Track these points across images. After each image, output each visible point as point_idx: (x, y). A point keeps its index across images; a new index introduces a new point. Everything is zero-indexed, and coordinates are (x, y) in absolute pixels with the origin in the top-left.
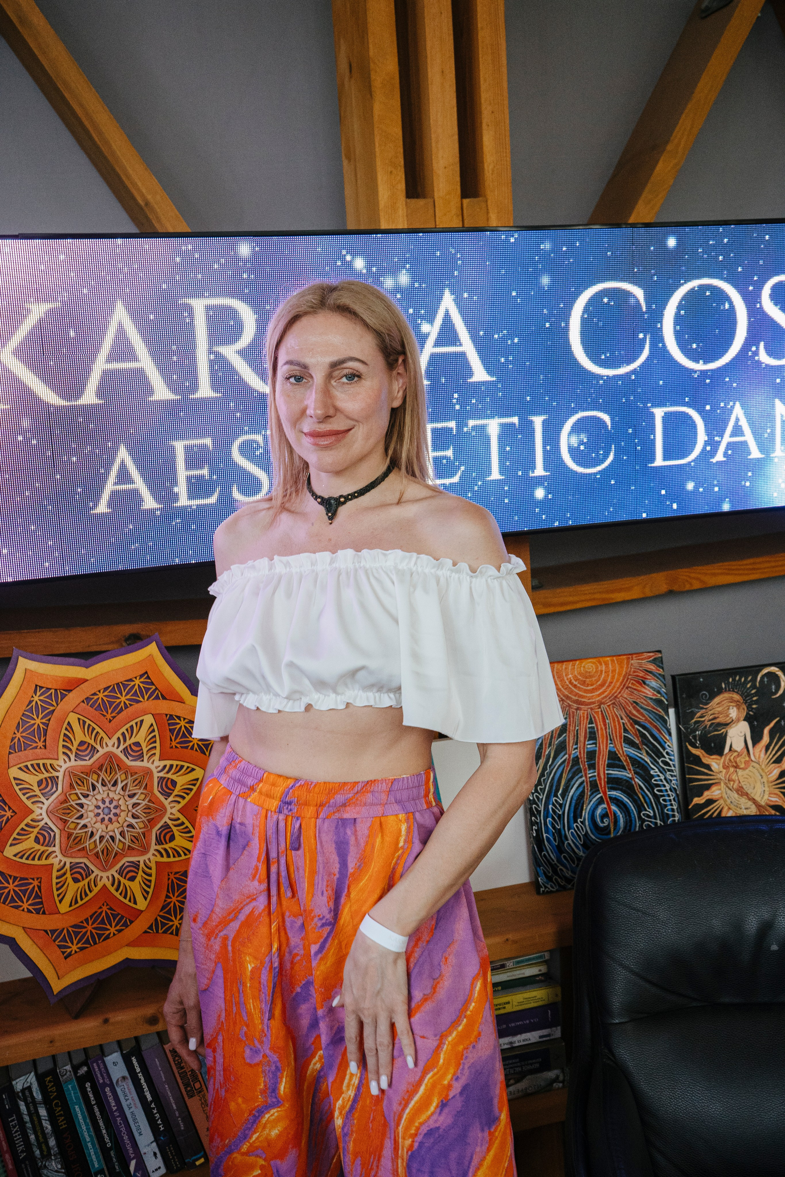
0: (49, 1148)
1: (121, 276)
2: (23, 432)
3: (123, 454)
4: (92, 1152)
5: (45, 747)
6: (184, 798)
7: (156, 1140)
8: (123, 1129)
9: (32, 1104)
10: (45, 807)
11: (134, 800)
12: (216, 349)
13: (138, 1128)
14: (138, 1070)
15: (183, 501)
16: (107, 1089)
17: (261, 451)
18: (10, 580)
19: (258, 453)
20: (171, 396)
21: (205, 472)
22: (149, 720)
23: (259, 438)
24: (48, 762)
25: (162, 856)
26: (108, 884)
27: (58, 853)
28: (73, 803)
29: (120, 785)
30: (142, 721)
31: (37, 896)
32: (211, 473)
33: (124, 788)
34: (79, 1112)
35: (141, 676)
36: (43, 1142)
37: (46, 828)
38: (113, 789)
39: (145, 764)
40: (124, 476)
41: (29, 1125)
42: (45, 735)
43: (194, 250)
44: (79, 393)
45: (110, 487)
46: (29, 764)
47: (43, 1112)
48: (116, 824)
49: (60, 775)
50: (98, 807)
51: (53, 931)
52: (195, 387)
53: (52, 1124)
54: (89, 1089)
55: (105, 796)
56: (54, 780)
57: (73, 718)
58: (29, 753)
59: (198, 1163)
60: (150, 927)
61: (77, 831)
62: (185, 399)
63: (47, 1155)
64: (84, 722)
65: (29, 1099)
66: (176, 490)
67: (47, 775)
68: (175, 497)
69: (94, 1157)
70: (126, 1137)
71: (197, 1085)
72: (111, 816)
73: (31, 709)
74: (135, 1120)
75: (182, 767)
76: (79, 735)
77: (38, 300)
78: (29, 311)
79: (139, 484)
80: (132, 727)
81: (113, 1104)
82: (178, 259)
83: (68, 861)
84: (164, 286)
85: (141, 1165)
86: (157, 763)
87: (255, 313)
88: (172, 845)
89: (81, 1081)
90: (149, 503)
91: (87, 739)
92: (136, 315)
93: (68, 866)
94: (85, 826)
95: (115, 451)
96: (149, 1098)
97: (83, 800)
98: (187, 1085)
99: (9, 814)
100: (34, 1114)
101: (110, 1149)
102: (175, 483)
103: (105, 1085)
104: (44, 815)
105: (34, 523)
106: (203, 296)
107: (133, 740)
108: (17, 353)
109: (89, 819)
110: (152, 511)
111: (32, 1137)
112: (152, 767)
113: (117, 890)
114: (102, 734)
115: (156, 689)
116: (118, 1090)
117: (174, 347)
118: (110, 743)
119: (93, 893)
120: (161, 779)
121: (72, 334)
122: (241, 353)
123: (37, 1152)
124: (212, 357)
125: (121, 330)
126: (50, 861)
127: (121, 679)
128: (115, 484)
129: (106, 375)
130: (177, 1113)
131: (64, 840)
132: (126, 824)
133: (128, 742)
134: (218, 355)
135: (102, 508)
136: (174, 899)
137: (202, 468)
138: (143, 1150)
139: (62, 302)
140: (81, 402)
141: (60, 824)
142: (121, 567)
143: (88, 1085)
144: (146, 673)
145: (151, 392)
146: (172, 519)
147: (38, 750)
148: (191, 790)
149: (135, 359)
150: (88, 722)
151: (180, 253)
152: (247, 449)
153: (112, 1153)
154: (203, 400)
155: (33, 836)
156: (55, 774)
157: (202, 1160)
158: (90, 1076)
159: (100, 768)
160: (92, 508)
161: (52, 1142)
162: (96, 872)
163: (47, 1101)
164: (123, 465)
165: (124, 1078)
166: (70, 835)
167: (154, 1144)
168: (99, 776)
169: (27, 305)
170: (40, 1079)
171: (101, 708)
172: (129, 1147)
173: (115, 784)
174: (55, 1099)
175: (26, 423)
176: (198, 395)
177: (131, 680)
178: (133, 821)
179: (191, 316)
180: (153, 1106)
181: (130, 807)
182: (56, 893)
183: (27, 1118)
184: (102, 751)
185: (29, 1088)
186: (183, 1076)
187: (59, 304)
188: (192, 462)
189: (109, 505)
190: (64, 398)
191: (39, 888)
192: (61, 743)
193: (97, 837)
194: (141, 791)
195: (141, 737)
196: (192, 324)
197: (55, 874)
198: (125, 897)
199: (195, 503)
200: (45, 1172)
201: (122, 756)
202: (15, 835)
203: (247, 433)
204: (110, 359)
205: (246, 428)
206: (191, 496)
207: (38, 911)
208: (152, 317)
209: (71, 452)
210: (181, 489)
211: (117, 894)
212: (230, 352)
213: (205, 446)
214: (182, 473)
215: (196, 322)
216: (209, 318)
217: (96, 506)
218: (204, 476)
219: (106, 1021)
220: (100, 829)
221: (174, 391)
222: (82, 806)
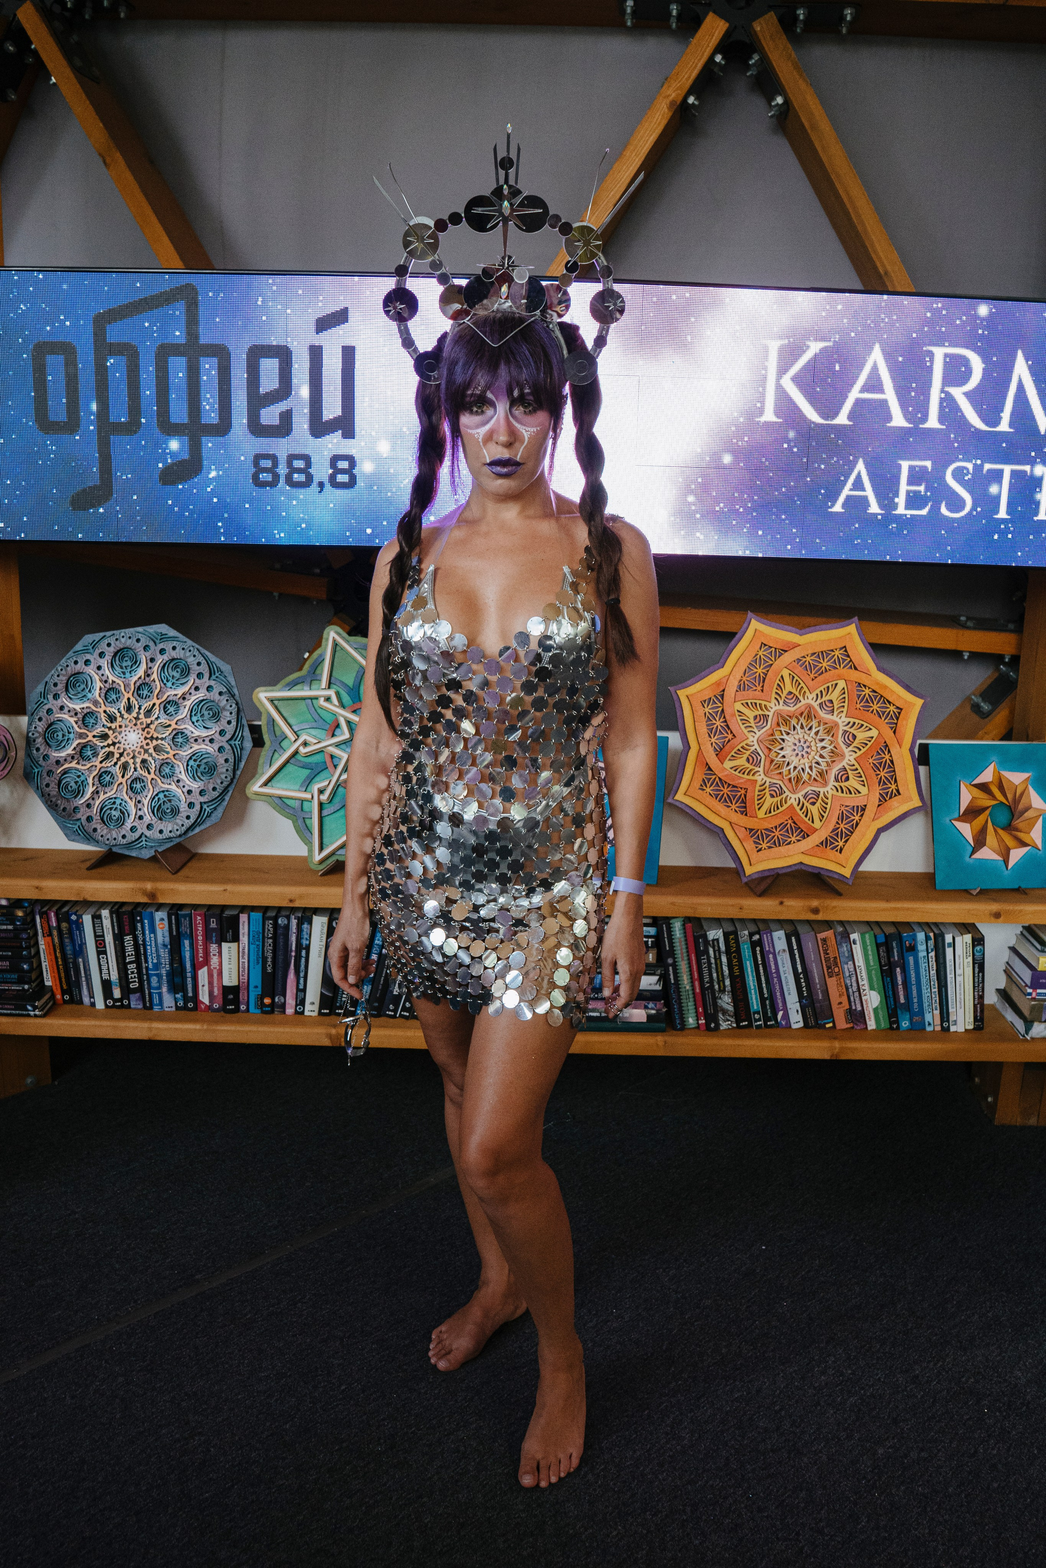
0: (725, 986)
1: (882, 325)
2: (789, 441)
3: (860, 467)
4: (754, 998)
5: (762, 691)
6: (860, 750)
7: (800, 1002)
8: (778, 987)
9: (718, 951)
10: (756, 736)
11: (823, 744)
12: (947, 389)
13: (789, 990)
14: (795, 947)
15: (901, 510)
16: (771, 956)
17: (970, 476)
18: (760, 555)
19: (966, 478)
20: (906, 424)
21: (922, 488)
22: (842, 684)
23: (970, 466)
24: (763, 703)
25: (837, 791)
26: (795, 804)
27: (762, 773)
28: (778, 737)
29: (814, 730)
30: (836, 684)
31: (743, 802)
32: (926, 491)
33: (817, 733)
34: (749, 966)
35: (841, 649)
36: (721, 980)
37: (755, 752)
38: (808, 732)
39: (834, 718)
40: (858, 485)
41: (713, 966)
42: (764, 681)
43: (943, 308)
44: (836, 414)
45: (846, 492)
46: (749, 702)
47: (724, 959)
48: (806, 760)
49: (771, 714)
50: (795, 745)
51: (751, 830)
52: (925, 418)
53: (729, 970)
54: (758, 952)
55: (801, 736)
56: (766, 717)
57: (786, 673)
58: (750, 692)
59: (828, 1026)
60: (822, 843)
61: (778, 759)
62: (916, 428)
63: (722, 991)
64: (793, 677)
65: (716, 948)
66: (896, 500)
67: (761, 712)
68: (895, 506)
69: (754, 1001)
70: (778, 994)
71: (836, 970)
72: (804, 753)
73: (756, 660)
74: (787, 982)
75: (862, 725)
76: (788, 687)
77: (816, 340)
78: (808, 347)
79: (869, 492)
80: (828, 687)
81: (773, 967)
82: (929, 315)
83: (768, 780)
84: (914, 335)
85: (786, 1016)
86: (843, 719)
87: (984, 362)
88: (846, 784)
89: (754, 945)
90: (874, 508)
91: (794, 691)
92: (889, 356)
93: (767, 784)
94: (784, 757)
95: (853, 465)
96: (800, 970)
97: (785, 737)
98: (829, 968)
99: (730, 736)
100: (718, 959)
101: (767, 999)
102: (897, 494)
103: (769, 952)
104: (755, 743)
105: (785, 513)
106: (944, 345)
107: (828, 698)
108: (794, 379)
109: (787, 752)
110: (876, 515)
111: (715, 975)
112: (840, 721)
113: (801, 809)
114: (805, 689)
115: (851, 661)
116: (779, 958)
117: (914, 385)
118: (810, 697)
119: (784, 808)
120: (845, 732)
121: (837, 368)
122: (966, 394)
123: (717, 987)
124: (943, 395)
125: (875, 368)
126: (756, 777)
127: (825, 648)
128: (851, 490)
129: (858, 402)
130: (818, 986)
131: (768, 764)
132: (814, 761)
133: (824, 699)
134: (948, 394)
135: (838, 508)
136: (842, 826)
137: (920, 485)
138: (789, 1006)
139: (835, 341)
140: (837, 421)
141: (766, 751)
142: (844, 557)
143: (758, 949)
144: (845, 647)
145: (889, 418)
146: (890, 523)
147: (757, 692)
148: (866, 744)
149: (882, 391)
150: (796, 678)
151: (931, 310)
152: (958, 475)
153: (767, 1002)
154: (930, 429)
155: (745, 756)
156: (767, 713)
157: (831, 1025)
158: (760, 943)
159: (801, 714)
160: (830, 507)
161: (727, 982)
162: (787, 793)
163: (728, 952)
164: (859, 476)
165: (784, 950)
166: (772, 761)
167: (798, 1004)
168: (799, 720)
169: (808, 343)
170: (726, 935)
171: (808, 668)
172: (780, 1001)
173: (810, 729)
174: (734, 952)
175: (791, 434)
176: (927, 425)
177: (832, 651)
178: (820, 760)
179: (932, 361)
180: (801, 976)
181: (819, 749)
182: (756, 802)
183: (713, 961)
184: (803, 702)
185: (718, 940)
186: (827, 960)
187: (831, 344)
188: (913, 480)
189: (843, 506)
190: (823, 418)
191: (745, 796)
192: (775, 690)
193: (792, 767)
194: (829, 738)
195: (835, 696)
196: (931, 369)
197: (758, 788)
198: (806, 816)
199: (910, 513)
200: (720, 1001)
201: (818, 708)
202: (733, 753)
203: (961, 460)
204: (864, 389)
205: (961, 457)
206: (907, 508)
207: (742, 813)
208: (900, 359)
209: (822, 461)
210: (901, 500)
211: (800, 813)
212: (957, 393)
213: (926, 467)
214: (904, 487)
215: (935, 366)
216: (945, 363)
217: (832, 506)
218: (920, 492)
219: (781, 903)
220: (795, 761)
221: (908, 420)
222: (783, 740)
